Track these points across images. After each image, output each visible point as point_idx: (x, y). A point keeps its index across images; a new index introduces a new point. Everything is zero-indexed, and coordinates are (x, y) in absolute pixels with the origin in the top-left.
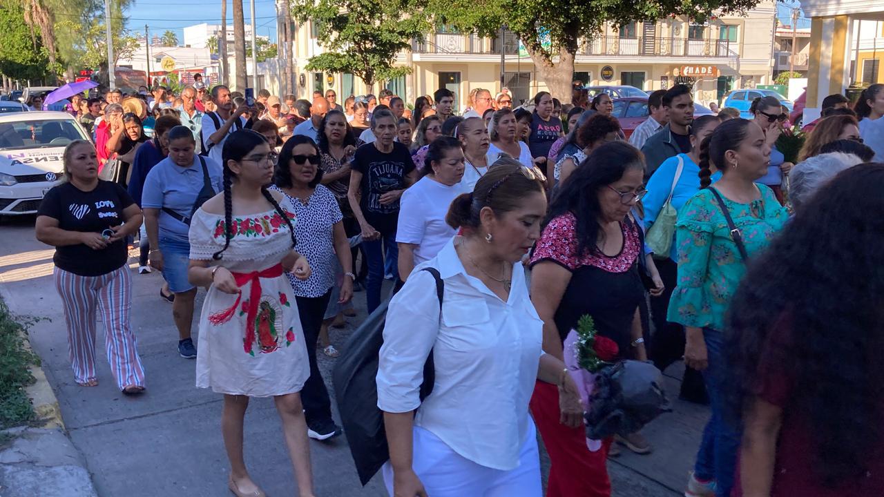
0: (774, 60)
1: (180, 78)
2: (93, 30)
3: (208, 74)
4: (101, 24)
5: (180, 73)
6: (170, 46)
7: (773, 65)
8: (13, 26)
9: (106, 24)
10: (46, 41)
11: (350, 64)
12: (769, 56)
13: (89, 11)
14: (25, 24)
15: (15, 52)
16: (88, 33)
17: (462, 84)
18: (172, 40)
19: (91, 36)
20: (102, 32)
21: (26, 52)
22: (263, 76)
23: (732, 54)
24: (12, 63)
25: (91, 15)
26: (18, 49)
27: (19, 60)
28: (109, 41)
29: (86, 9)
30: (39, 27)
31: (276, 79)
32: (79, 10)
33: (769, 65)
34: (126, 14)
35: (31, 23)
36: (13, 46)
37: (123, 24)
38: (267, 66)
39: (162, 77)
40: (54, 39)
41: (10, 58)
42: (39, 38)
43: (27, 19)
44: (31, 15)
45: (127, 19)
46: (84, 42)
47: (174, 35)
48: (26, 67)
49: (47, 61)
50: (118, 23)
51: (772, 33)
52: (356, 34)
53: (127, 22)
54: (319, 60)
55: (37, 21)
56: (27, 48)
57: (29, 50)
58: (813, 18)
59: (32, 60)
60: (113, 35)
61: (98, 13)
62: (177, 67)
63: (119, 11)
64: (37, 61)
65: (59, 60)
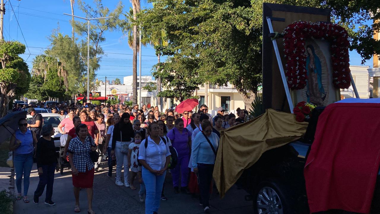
0: (369, 93)
1: (118, 98)
2: (82, 79)
3: (129, 96)
4: (86, 77)
5: (118, 96)
6: (117, 84)
7: (369, 95)
8: (53, 77)
9: (87, 77)
10: (65, 83)
11: (174, 95)
12: (367, 91)
13: (81, 72)
14: (58, 76)
15: (53, 87)
16: (81, 80)
17: (231, 101)
18: (118, 82)
19: (81, 81)
20: (86, 80)
21: (57, 87)
22: (150, 97)
23: (350, 90)
24: (52, 91)
25: (82, 73)
26: (54, 86)
27: (54, 90)
28: (88, 83)
29: (80, 71)
30: (63, 77)
31: (155, 98)
32: (77, 71)
33: (368, 95)
34: (96, 73)
35: (60, 76)
36: (53, 85)
37: (95, 76)
38: (152, 94)
39: (112, 97)
40: (68, 82)
41: (51, 89)
42: (63, 82)
43: (59, 74)
44: (60, 72)
45: (96, 75)
46: (79, 83)
47: (119, 80)
48: (57, 93)
49: (65, 91)
50: (92, 76)
51: (368, 82)
52: (176, 83)
53: (96, 76)
54: (163, 93)
55: (62, 75)
56: (58, 85)
57: (58, 86)
58: (374, 77)
59: (59, 90)
60: (90, 81)
61: (85, 72)
62: (118, 93)
63: (93, 72)
64: (61, 90)
65: (69, 90)
